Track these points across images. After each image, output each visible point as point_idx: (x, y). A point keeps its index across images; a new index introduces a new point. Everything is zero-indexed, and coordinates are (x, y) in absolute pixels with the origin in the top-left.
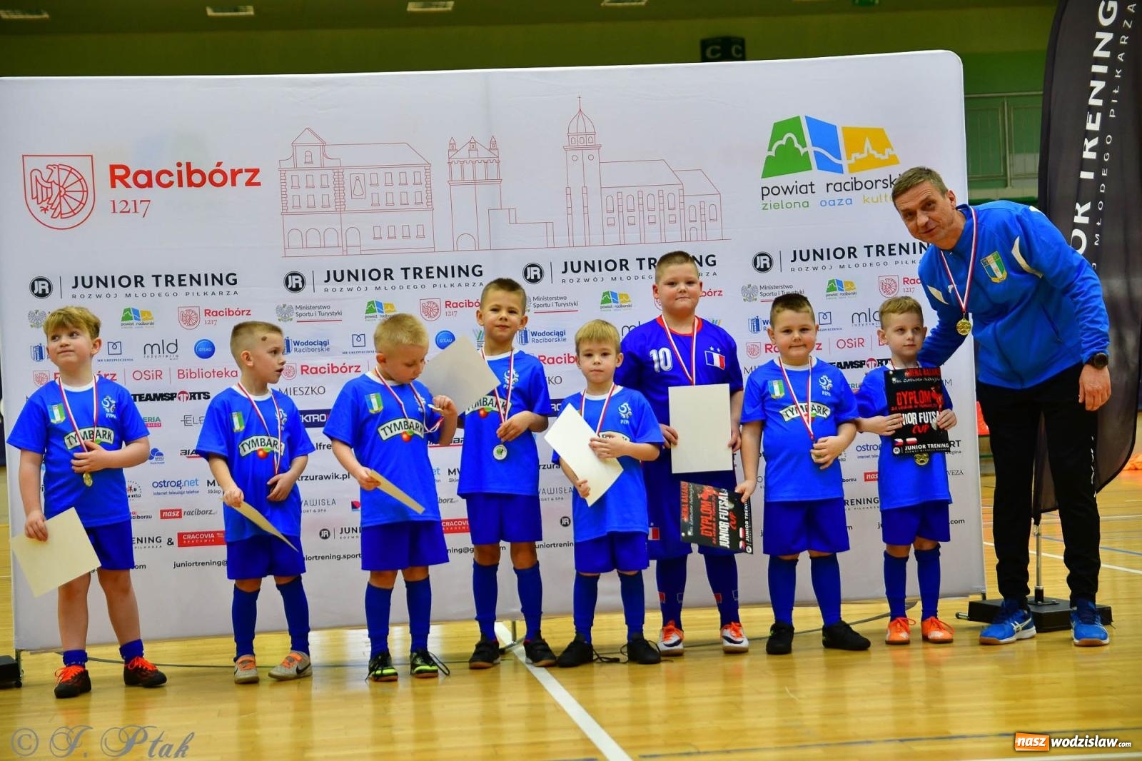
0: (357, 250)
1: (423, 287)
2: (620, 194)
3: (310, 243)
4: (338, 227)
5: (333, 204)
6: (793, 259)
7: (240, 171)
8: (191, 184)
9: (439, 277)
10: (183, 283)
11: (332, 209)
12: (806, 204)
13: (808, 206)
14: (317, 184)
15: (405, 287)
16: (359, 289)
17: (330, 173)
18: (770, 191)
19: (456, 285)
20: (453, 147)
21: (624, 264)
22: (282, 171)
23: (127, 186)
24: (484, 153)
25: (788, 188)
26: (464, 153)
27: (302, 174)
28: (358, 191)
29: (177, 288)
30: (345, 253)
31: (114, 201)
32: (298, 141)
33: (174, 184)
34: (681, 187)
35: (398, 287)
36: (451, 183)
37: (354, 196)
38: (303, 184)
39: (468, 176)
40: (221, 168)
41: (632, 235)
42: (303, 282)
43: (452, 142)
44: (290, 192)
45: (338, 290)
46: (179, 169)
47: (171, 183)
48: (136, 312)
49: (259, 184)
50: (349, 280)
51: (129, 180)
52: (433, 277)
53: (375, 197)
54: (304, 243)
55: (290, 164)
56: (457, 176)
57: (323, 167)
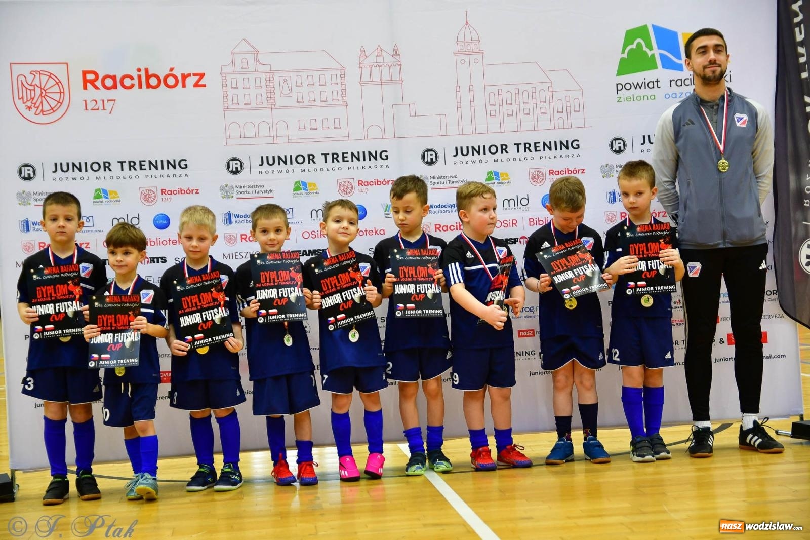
0: (286, 140)
1: (340, 169)
2: (500, 91)
3: (247, 135)
4: (269, 121)
5: (265, 102)
6: (642, 142)
7: (189, 75)
8: (149, 86)
9: (352, 161)
10: (143, 167)
11: (265, 105)
12: (653, 97)
13: (654, 99)
14: (252, 84)
15: (325, 169)
16: (287, 171)
17: (263, 77)
18: (624, 87)
19: (367, 167)
20: (363, 54)
21: (504, 149)
22: (224, 75)
23: (97, 88)
24: (388, 59)
25: (638, 84)
26: (371, 59)
27: (240, 78)
28: (286, 90)
29: (139, 172)
30: (276, 142)
31: (86, 101)
32: (236, 50)
33: (134, 87)
34: (550, 84)
35: (319, 170)
36: (361, 82)
37: (282, 95)
38: (240, 85)
39: (376, 78)
40: (174, 72)
41: (511, 124)
42: (242, 166)
43: (362, 49)
44: (230, 92)
45: (270, 172)
46: (139, 73)
47: (132, 86)
48: (105, 192)
49: (204, 86)
50: (279, 164)
51: (98, 83)
52: (348, 161)
53: (300, 95)
54: (242, 134)
55: (230, 69)
56: (366, 78)
57: (256, 71)
